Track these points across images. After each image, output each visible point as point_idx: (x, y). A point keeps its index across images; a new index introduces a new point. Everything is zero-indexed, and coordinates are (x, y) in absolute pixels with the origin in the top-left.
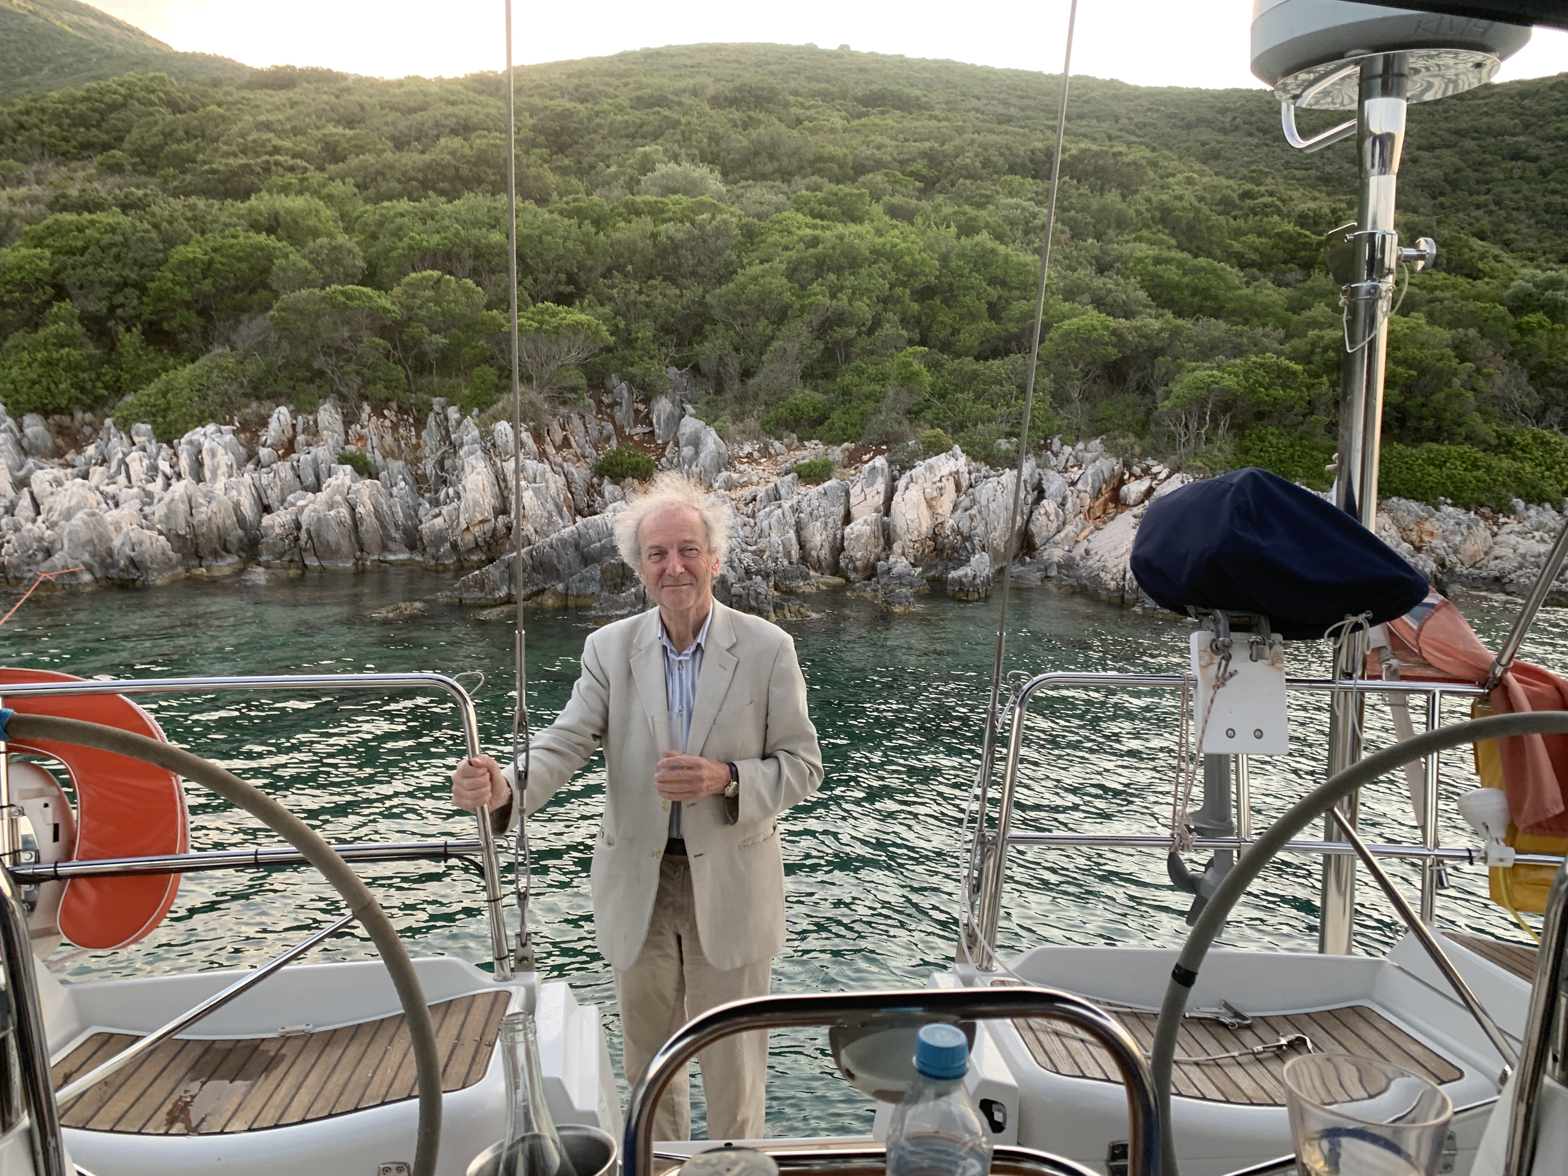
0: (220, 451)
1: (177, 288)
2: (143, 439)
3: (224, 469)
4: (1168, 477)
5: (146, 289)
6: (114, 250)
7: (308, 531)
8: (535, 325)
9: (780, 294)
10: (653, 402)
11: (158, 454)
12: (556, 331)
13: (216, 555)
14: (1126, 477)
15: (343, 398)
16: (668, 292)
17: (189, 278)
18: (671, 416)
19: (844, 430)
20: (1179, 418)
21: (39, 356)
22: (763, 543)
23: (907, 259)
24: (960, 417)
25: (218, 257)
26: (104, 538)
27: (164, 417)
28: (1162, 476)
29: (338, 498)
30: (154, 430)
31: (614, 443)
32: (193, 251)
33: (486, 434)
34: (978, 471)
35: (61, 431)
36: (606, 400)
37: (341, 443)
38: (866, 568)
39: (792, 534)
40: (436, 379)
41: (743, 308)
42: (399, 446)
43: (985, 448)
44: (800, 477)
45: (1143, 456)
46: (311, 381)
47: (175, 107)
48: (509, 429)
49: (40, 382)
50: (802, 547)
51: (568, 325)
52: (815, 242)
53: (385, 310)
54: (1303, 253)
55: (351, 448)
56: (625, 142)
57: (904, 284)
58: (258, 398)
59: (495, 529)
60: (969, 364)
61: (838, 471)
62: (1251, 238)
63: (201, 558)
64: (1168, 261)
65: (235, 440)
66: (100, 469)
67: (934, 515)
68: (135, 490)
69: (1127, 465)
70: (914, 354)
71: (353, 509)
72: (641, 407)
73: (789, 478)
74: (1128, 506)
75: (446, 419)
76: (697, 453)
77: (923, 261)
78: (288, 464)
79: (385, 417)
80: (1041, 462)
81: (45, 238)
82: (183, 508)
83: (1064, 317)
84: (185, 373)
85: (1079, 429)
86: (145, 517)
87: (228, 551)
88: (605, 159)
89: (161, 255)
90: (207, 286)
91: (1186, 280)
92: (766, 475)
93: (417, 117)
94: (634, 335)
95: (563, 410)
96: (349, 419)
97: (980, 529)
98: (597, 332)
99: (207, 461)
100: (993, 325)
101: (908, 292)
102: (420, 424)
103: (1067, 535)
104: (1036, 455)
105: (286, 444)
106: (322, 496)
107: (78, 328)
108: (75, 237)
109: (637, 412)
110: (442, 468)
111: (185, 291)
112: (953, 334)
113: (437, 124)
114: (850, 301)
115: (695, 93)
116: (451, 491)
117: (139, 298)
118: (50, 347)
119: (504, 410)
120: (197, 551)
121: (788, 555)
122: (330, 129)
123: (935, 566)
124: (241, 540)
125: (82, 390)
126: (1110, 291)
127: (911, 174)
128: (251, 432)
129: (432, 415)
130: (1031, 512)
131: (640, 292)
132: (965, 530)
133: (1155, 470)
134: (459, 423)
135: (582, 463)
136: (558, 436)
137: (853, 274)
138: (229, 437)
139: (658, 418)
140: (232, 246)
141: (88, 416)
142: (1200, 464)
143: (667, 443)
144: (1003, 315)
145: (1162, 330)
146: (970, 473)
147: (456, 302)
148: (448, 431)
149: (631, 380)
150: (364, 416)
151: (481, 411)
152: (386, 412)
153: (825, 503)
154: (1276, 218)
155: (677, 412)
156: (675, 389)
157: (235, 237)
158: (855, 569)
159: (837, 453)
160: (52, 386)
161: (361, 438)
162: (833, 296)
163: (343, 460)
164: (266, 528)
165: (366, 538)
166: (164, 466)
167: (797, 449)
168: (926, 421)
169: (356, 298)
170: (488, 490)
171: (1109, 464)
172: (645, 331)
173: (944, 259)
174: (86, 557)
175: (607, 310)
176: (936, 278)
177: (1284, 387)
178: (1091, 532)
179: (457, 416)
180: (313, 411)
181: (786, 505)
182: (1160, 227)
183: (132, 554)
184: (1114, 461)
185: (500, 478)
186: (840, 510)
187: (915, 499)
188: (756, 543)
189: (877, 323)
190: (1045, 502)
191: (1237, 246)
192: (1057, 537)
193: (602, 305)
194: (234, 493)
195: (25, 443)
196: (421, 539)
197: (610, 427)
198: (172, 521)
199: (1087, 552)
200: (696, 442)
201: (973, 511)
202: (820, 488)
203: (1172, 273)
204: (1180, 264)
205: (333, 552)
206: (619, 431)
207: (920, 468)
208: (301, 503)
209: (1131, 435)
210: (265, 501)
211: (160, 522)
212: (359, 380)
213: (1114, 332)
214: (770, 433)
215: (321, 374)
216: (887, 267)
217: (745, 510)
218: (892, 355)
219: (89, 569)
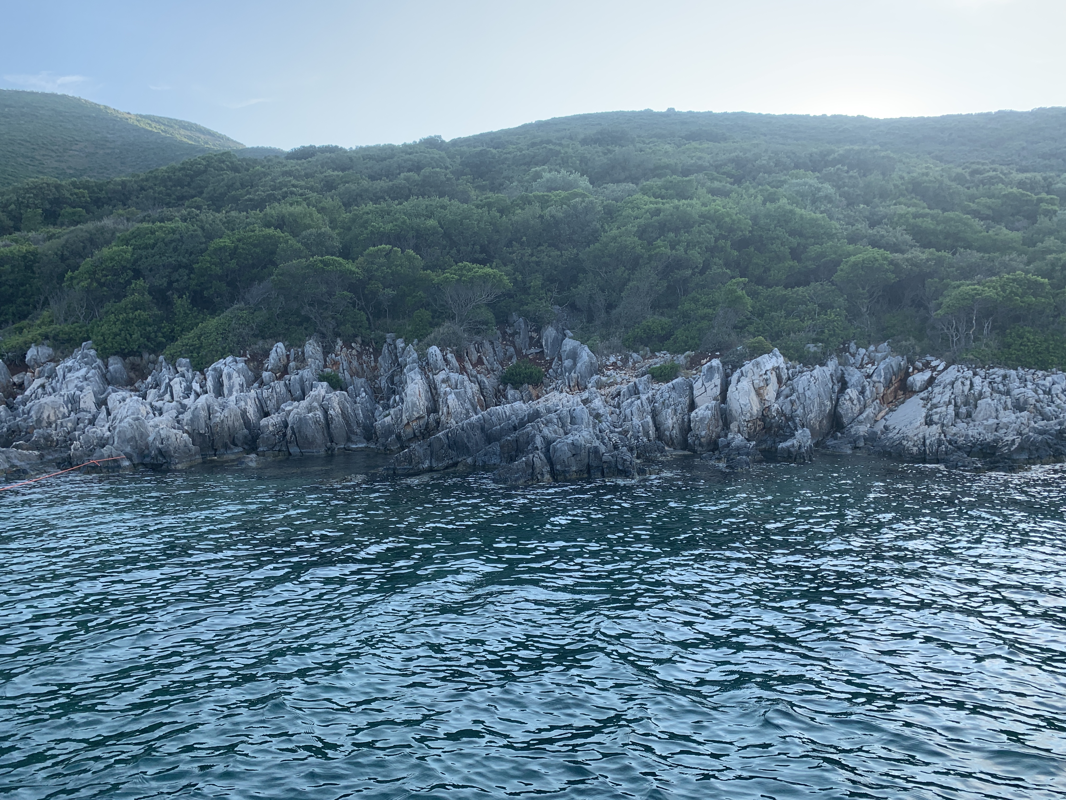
0: (235, 374)
1: (213, 267)
2: (183, 369)
3: (237, 387)
4: (945, 368)
5: (193, 269)
6: (174, 244)
7: (292, 428)
8: (456, 277)
9: (634, 248)
10: (543, 330)
11: (193, 378)
12: (471, 280)
13: (226, 447)
14: (911, 370)
15: (323, 336)
16: (552, 254)
17: (221, 259)
18: (556, 339)
19: (686, 343)
20: (950, 323)
21: (121, 317)
22: (627, 425)
23: (727, 219)
24: (777, 329)
25: (240, 245)
26: (144, 435)
27: (198, 353)
28: (941, 368)
29: (315, 404)
30: (190, 362)
31: (514, 360)
32: (225, 241)
33: (423, 358)
34: (794, 367)
35: (134, 367)
36: (509, 331)
37: (321, 367)
38: (709, 444)
39: (649, 419)
40: (389, 321)
41: (607, 259)
42: (363, 368)
43: (797, 351)
44: (653, 377)
45: (923, 353)
46: (301, 324)
47: (235, 169)
48: (438, 352)
49: (120, 335)
50: (657, 429)
51: (480, 276)
52: (657, 212)
53: (353, 273)
54: (1026, 208)
55: (328, 370)
56: (523, 167)
57: (725, 238)
58: (264, 338)
59: (428, 423)
60: (780, 291)
61: (683, 371)
62: (984, 200)
63: (216, 450)
64: (924, 216)
65: (245, 367)
66: (153, 391)
67: (762, 400)
68: (174, 403)
69: (911, 361)
70: (738, 284)
71: (326, 412)
72: (534, 335)
73: (645, 378)
74: (915, 392)
75: (396, 348)
76: (575, 364)
77: (740, 220)
78: (282, 383)
79: (353, 348)
80: (843, 361)
81: (130, 240)
82: (203, 414)
83: (849, 255)
84: (213, 323)
85: (869, 336)
86: (178, 422)
87: (236, 445)
88: (510, 179)
89: (204, 246)
90: (233, 264)
91: (939, 228)
92: (627, 377)
93: (387, 162)
94: (528, 285)
95: (478, 338)
96: (327, 350)
97: (800, 411)
98: (501, 281)
99: (226, 382)
100: (796, 263)
101: (729, 243)
102: (377, 352)
103: (868, 416)
104: (838, 356)
105: (282, 369)
106: (304, 403)
107: (148, 297)
108: (149, 238)
109: (531, 338)
110: (393, 383)
111: (218, 269)
112: (765, 272)
113: (399, 167)
114: (686, 252)
115: (571, 138)
116: (397, 398)
117: (188, 275)
118: (128, 311)
119: (435, 338)
120: (213, 445)
121: (647, 434)
122: (330, 172)
123: (765, 441)
124: (246, 437)
125: (149, 339)
126: (883, 236)
127: (724, 173)
128: (257, 361)
129: (385, 345)
130: (838, 399)
131: (532, 255)
132: (787, 411)
133: (934, 364)
134: (404, 349)
135: (492, 374)
136: (475, 357)
137: (687, 232)
138: (241, 365)
139: (546, 341)
140: (250, 237)
141: (152, 357)
142: (971, 357)
143: (554, 359)
144: (803, 256)
145: (928, 260)
146: (788, 369)
147: (401, 265)
148: (396, 356)
149: (526, 315)
150: (338, 347)
151: (420, 341)
152: (353, 345)
153: (674, 394)
154: (1000, 186)
155: (560, 336)
156: (558, 321)
157: (253, 231)
158: (701, 445)
159: (681, 359)
160: (128, 336)
161: (335, 363)
162: (673, 248)
163: (322, 378)
164: (263, 427)
165: (335, 432)
166: (196, 387)
167: (650, 358)
168: (750, 333)
169: (330, 264)
170: (423, 395)
171: (896, 361)
172: (536, 281)
173: (755, 219)
174: (128, 449)
175: (509, 268)
176: (750, 232)
177: (1035, 295)
178: (887, 413)
179: (403, 345)
180: (302, 346)
181: (644, 397)
182: (913, 195)
183: (160, 446)
184: (901, 359)
185: (432, 388)
186: (686, 400)
187: (746, 389)
188: (621, 426)
189: (707, 266)
190: (848, 390)
191: (973, 206)
192: (861, 417)
193: (505, 265)
194: (243, 403)
195: (108, 376)
196: (375, 433)
197: (512, 349)
198: (196, 424)
199: (885, 427)
200: (574, 356)
201: (794, 397)
202: (670, 384)
203: (928, 223)
204: (933, 217)
205: (310, 443)
206: (518, 352)
207: (748, 366)
208: (288, 408)
209: (911, 338)
210: (265, 409)
211: (187, 424)
212: (333, 322)
213: (891, 262)
214: (629, 348)
215: (307, 319)
216: (712, 226)
217: (612, 402)
218: (720, 288)
219: (129, 457)
